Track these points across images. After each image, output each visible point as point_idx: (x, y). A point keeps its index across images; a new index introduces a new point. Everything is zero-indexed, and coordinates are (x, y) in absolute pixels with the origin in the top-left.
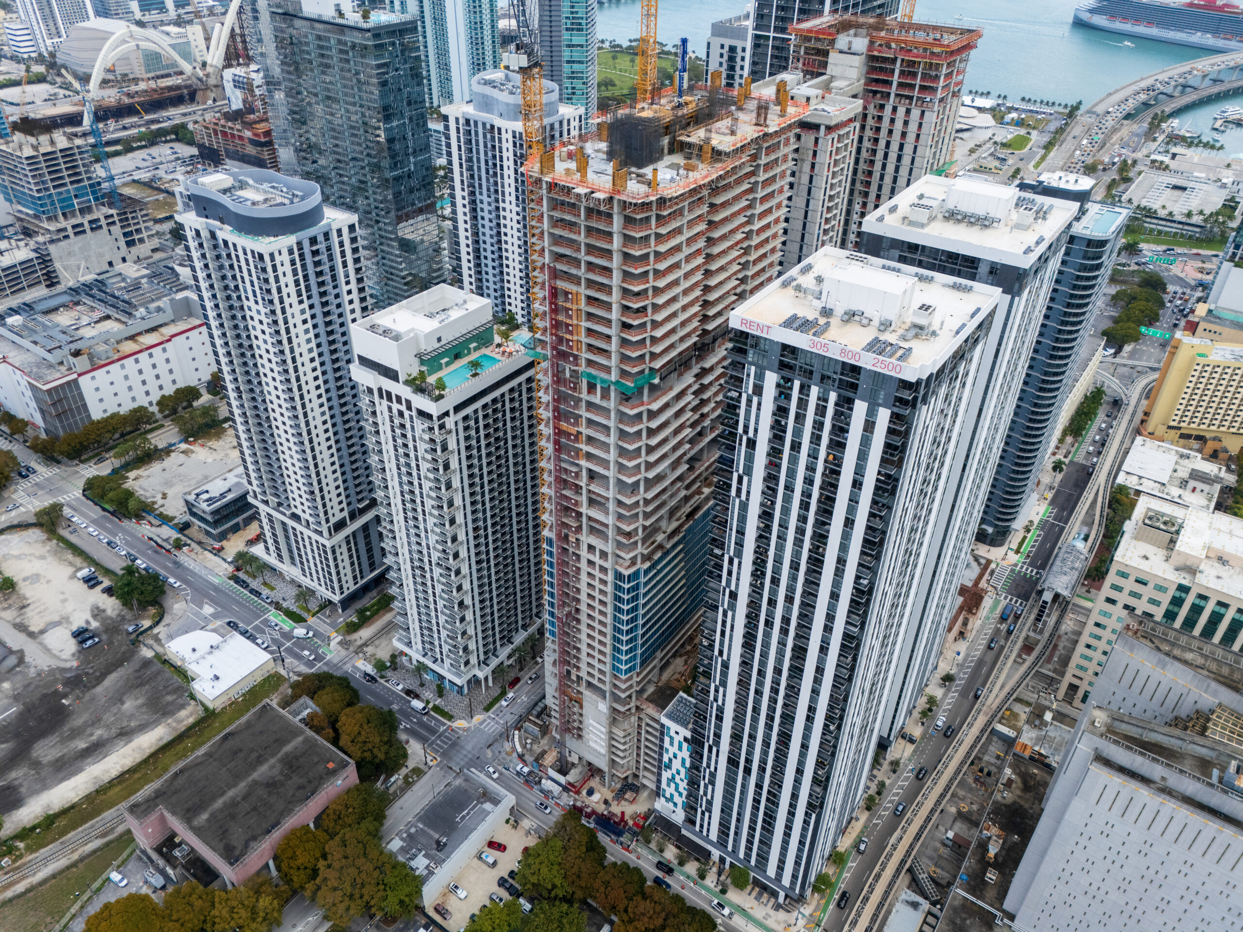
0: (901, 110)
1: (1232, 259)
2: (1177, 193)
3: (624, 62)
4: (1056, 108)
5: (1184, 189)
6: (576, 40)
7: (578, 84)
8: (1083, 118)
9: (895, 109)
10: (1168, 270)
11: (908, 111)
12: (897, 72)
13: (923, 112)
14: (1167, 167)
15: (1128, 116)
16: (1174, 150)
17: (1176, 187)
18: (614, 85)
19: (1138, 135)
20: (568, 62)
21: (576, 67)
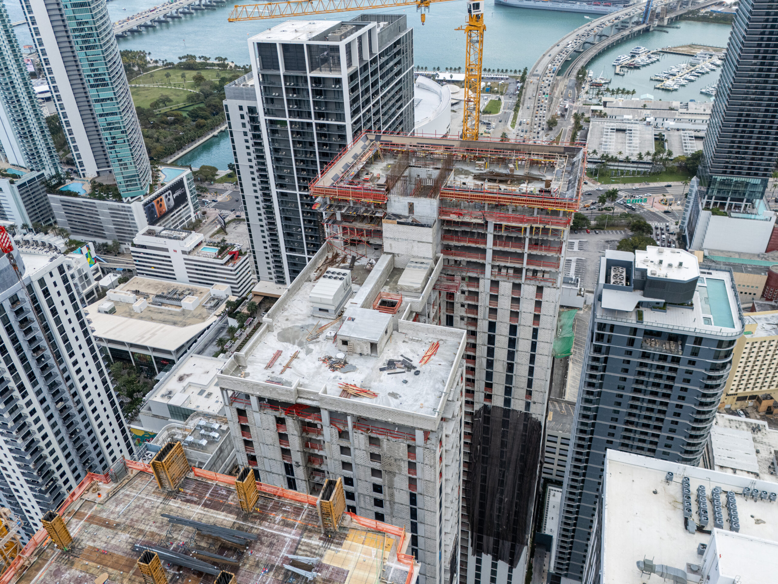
0: (505, 288)
1: (707, 208)
2: (620, 134)
3: (176, 77)
4: (509, 74)
5: (624, 131)
6: (104, 95)
7: (117, 133)
8: (530, 79)
9: (495, 284)
10: (642, 207)
11: (517, 287)
12: (490, 239)
13: (540, 289)
14: (605, 114)
15: (559, 73)
16: (604, 99)
17: (618, 130)
18: (170, 101)
19: (570, 88)
20: (101, 115)
21: (110, 118)
